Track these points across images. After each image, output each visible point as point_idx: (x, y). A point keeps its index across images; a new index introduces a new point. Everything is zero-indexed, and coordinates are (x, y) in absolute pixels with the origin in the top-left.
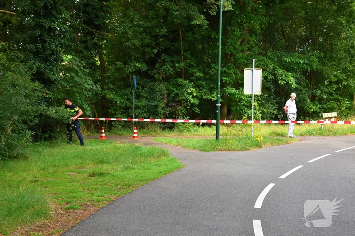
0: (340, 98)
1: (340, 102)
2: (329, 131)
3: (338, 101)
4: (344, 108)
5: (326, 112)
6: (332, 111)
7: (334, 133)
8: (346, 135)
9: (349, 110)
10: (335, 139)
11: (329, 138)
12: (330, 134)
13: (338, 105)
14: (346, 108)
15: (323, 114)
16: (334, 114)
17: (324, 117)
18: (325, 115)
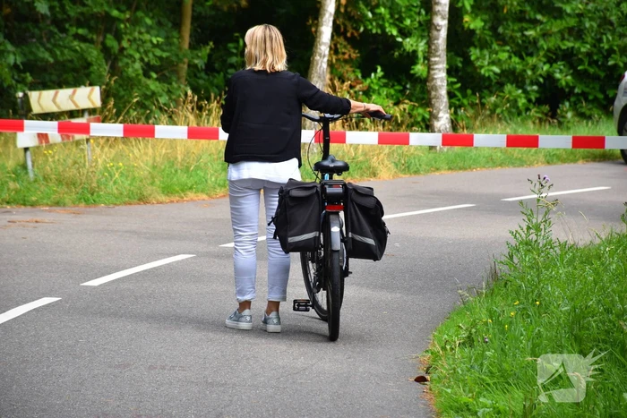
0: (115, 13)
1: (118, 38)
2: (60, 182)
3: (108, 30)
4: (138, 65)
5: (45, 86)
6: (76, 83)
7: (87, 195)
8: (143, 200)
9: (160, 80)
10: (90, 219)
11: (61, 217)
12: (67, 199)
13: (106, 50)
14: (147, 69)
15: (34, 96)
16: (88, 96)
17: (36, 109)
18: (42, 100)
